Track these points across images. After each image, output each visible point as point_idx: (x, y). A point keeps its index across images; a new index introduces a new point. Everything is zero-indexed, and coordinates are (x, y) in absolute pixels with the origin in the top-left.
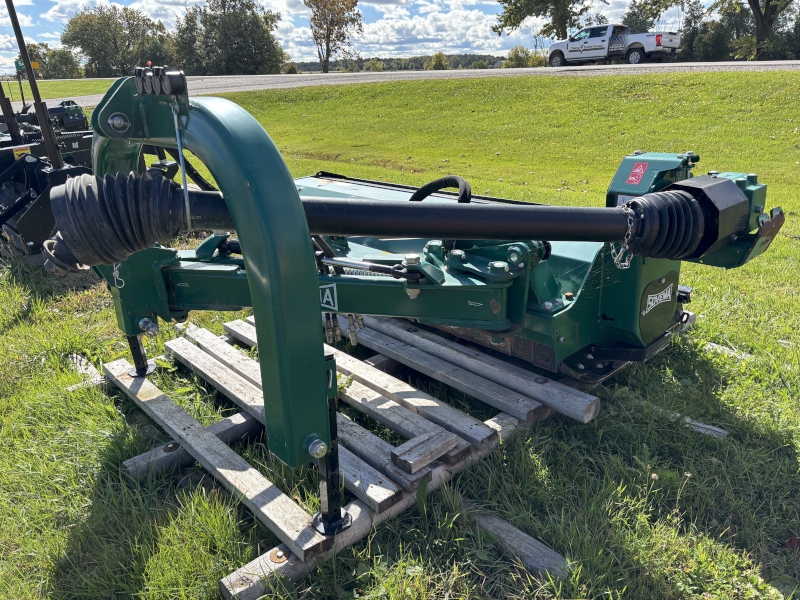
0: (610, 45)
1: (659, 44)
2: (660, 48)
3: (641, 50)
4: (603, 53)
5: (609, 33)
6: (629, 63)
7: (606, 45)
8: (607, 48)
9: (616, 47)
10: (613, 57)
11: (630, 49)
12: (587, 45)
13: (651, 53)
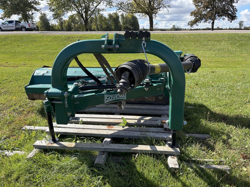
0: (15, 26)
1: (30, 26)
2: (30, 27)
3: (25, 28)
4: (14, 28)
5: (14, 22)
6: (22, 31)
7: (14, 26)
8: (15, 27)
9: (17, 27)
10: (17, 29)
11: (22, 28)
12: (8, 26)
13: (28, 28)
